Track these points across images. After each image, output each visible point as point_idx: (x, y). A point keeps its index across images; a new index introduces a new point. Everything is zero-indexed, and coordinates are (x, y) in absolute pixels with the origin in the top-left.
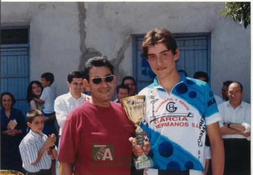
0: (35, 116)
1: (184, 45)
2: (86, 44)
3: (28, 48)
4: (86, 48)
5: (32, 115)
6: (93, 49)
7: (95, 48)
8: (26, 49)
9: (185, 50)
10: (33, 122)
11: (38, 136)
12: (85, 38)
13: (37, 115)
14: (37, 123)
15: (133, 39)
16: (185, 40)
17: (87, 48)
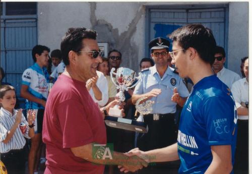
1: (200, 17)
2: (96, 15)
4: (96, 19)
6: (104, 20)
7: (106, 19)
8: (35, 20)
10: (5, 97)
11: (9, 113)
12: (95, 9)
15: (146, 10)
16: (201, 12)
17: (97, 19)
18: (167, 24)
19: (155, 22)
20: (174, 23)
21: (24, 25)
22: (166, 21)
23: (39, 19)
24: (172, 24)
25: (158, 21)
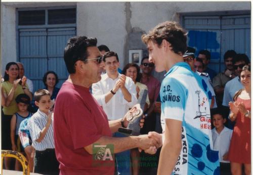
0: (42, 95)
1: (234, 23)
2: (131, 23)
3: (76, 28)
4: (131, 27)
5: (40, 94)
6: (139, 28)
7: (141, 27)
8: (74, 29)
9: (234, 29)
10: (40, 101)
11: (44, 115)
12: (131, 17)
13: (45, 94)
14: (44, 102)
15: (180, 17)
16: (235, 19)
17: (133, 27)
18: (200, 31)
19: (189, 29)
20: (207, 29)
21: (64, 33)
22: (200, 28)
23: (77, 28)
24: (206, 31)
25: (192, 28)
